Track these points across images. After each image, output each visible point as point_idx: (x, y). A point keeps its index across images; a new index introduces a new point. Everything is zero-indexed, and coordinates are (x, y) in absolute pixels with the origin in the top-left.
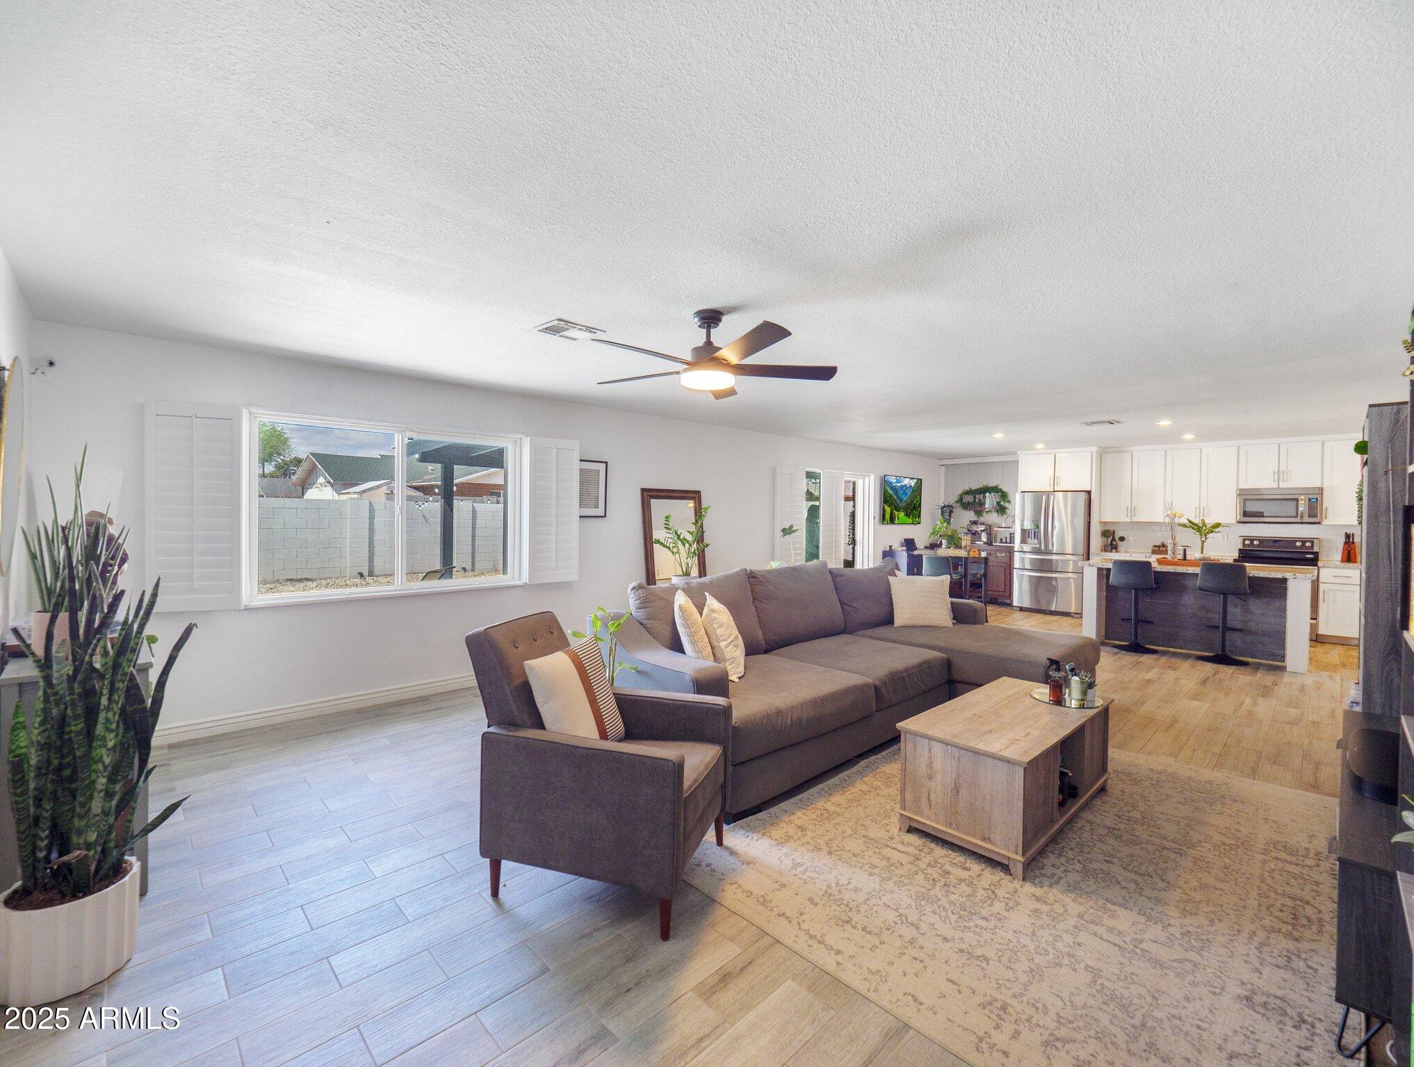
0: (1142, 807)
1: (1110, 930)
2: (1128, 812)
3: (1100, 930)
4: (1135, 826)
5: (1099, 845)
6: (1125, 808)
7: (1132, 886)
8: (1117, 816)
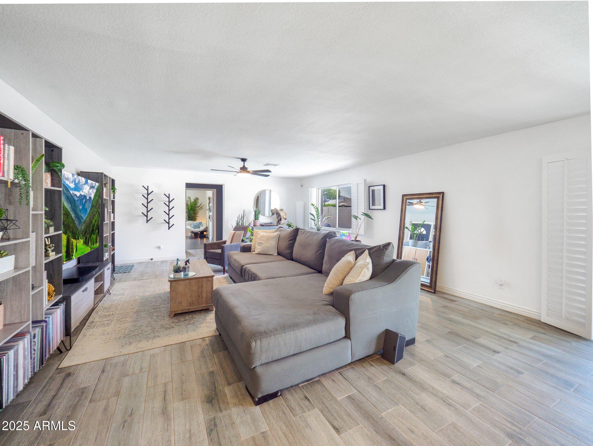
0: (155, 317)
1: (150, 292)
2: (158, 314)
3: (151, 291)
4: (154, 311)
5: (161, 302)
6: (160, 314)
7: (148, 299)
8: (161, 311)
